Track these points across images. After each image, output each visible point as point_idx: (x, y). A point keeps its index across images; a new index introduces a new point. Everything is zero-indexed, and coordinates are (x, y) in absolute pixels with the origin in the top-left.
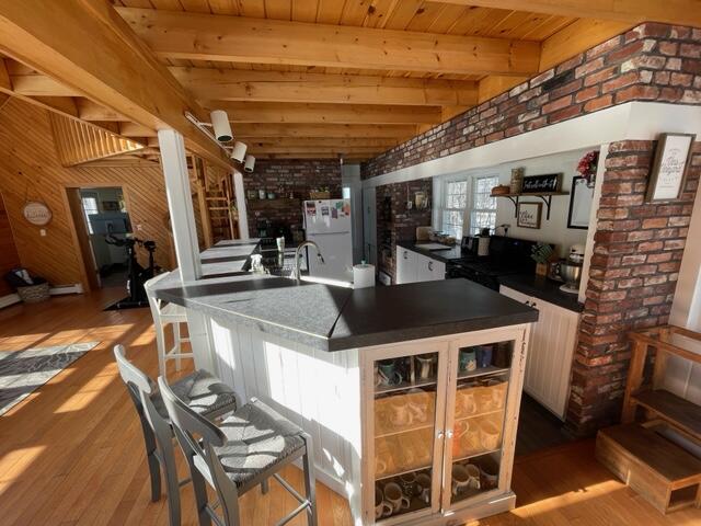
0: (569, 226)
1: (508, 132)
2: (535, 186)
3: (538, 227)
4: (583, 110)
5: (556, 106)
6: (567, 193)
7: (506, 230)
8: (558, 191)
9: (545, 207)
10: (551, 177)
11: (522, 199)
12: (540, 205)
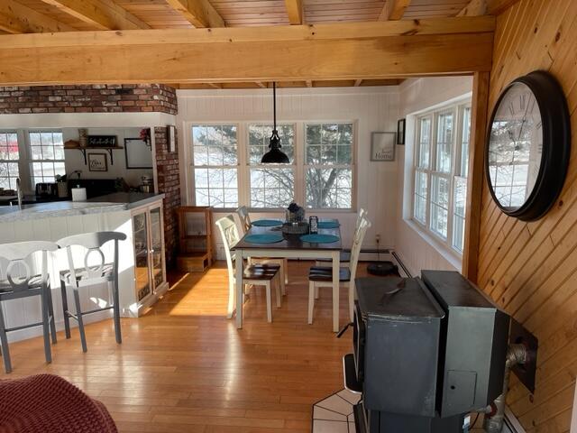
0: (128, 168)
1: (96, 109)
2: (100, 142)
3: (107, 170)
4: (140, 110)
5: (126, 103)
6: (122, 148)
7: (79, 175)
8: (116, 146)
9: (109, 156)
10: (111, 138)
11: (88, 151)
12: (105, 155)
